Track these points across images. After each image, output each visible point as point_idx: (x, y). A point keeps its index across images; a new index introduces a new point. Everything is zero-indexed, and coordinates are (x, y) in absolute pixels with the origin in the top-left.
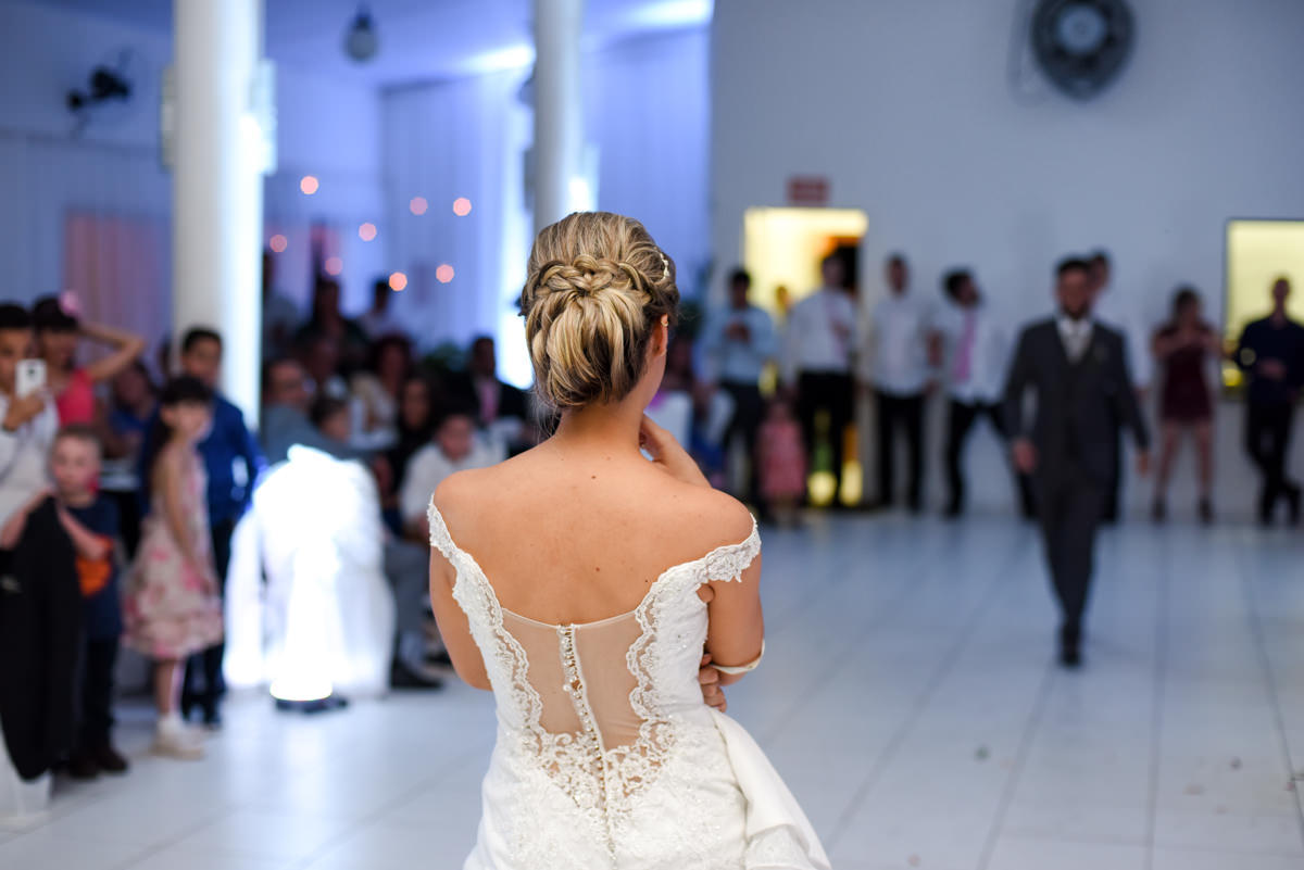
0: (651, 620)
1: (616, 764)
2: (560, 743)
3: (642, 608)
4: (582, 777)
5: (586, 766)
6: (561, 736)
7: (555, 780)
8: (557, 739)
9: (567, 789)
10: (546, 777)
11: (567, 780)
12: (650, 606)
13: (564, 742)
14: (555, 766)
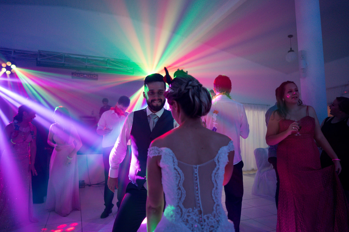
0: (218, 161)
1: (207, 220)
2: (189, 212)
3: (216, 158)
4: (196, 225)
5: (197, 221)
6: (189, 209)
7: (188, 226)
8: (188, 210)
9: (192, 229)
10: (185, 225)
11: (191, 225)
12: (218, 158)
13: (190, 211)
14: (187, 221)
